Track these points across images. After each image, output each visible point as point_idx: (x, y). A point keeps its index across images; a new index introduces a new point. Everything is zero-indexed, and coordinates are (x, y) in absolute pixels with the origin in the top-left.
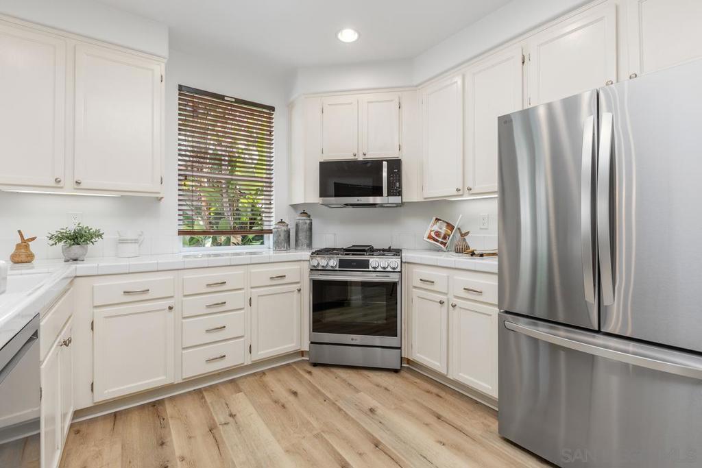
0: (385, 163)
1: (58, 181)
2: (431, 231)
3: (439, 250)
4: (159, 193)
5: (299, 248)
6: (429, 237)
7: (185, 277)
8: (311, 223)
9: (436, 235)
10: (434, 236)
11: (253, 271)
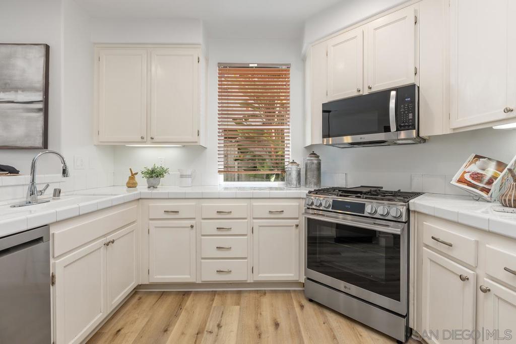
0: (393, 93)
1: (142, 138)
2: (465, 172)
3: (479, 199)
4: (196, 142)
5: (307, 186)
6: (462, 180)
7: (203, 205)
8: (319, 164)
9: (473, 178)
10: (469, 179)
11: (254, 204)
